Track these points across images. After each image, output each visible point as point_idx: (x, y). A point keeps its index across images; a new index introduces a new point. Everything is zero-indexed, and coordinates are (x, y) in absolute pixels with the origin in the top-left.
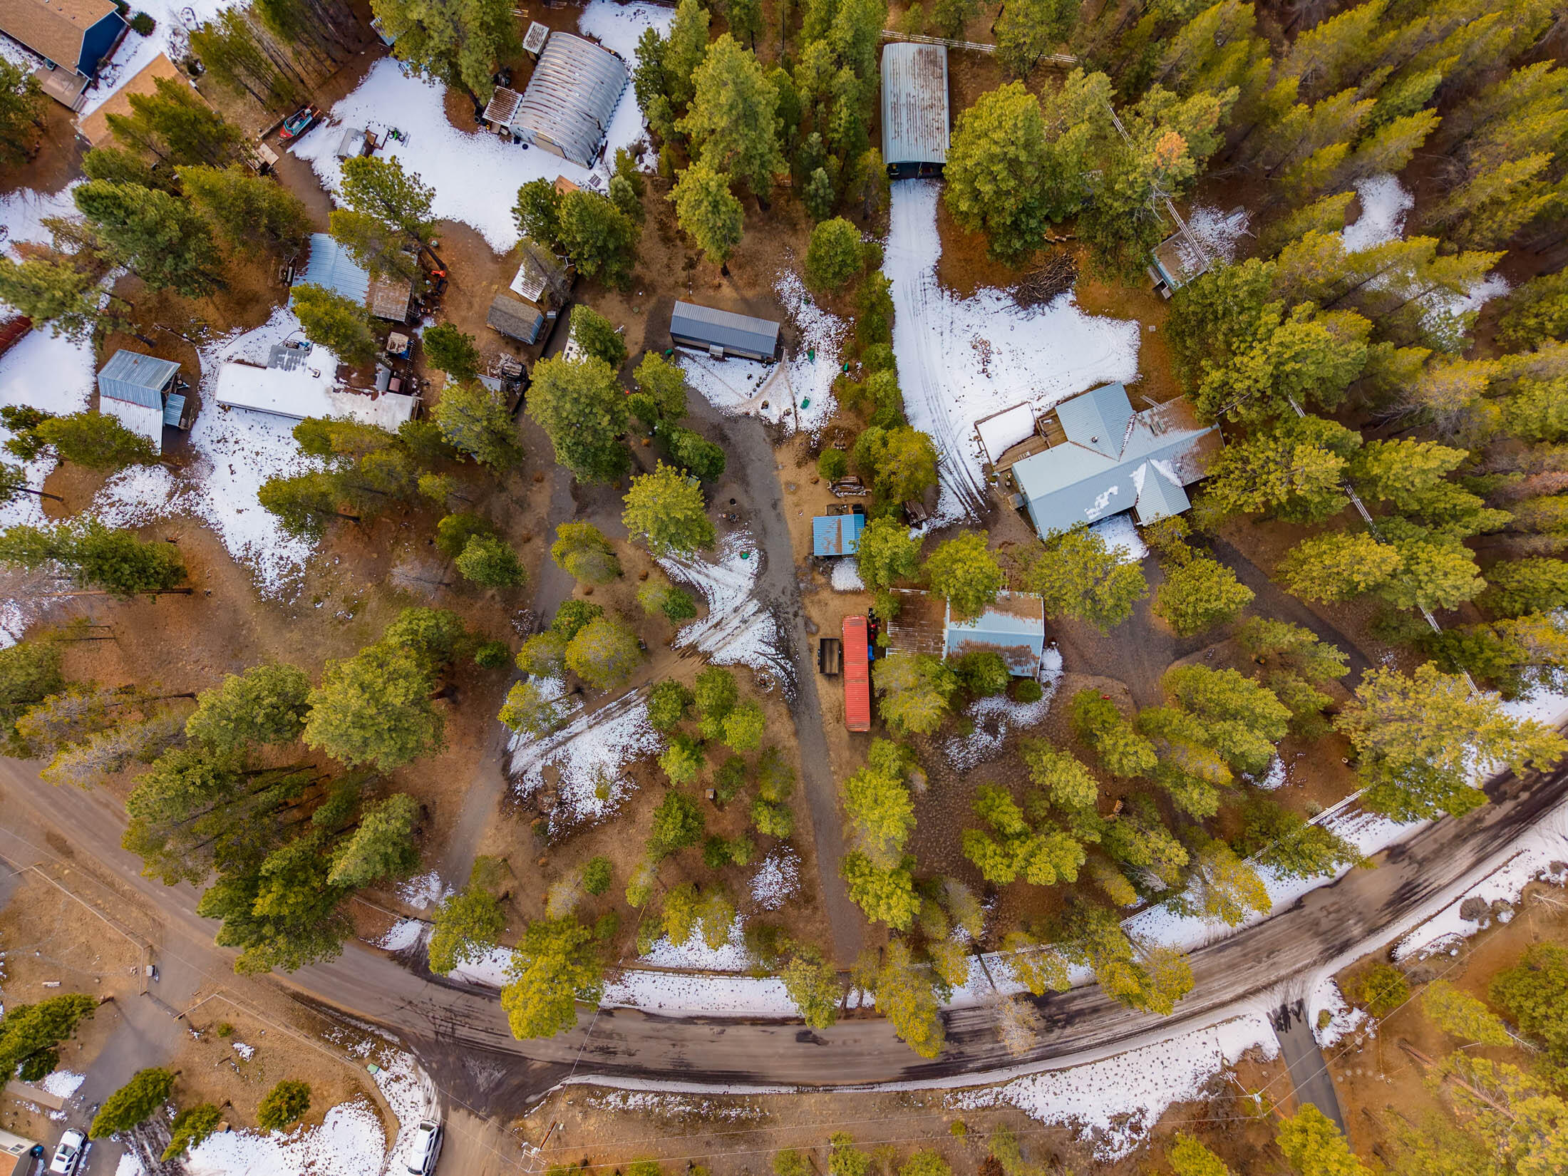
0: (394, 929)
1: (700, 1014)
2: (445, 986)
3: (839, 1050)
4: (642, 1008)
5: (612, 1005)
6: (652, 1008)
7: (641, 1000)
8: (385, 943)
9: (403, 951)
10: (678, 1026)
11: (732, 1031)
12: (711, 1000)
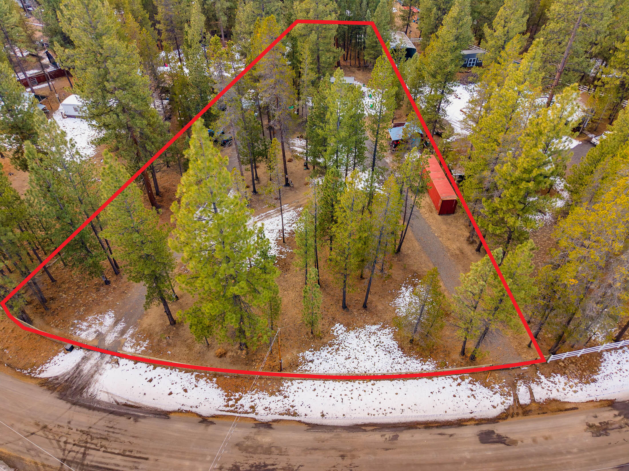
0: (56, 358)
1: (367, 421)
2: (90, 408)
3: (532, 450)
4: (302, 419)
5: (269, 418)
6: (314, 418)
7: (301, 410)
8: (41, 372)
9: (57, 378)
10: (345, 434)
11: (405, 436)
12: (377, 406)
